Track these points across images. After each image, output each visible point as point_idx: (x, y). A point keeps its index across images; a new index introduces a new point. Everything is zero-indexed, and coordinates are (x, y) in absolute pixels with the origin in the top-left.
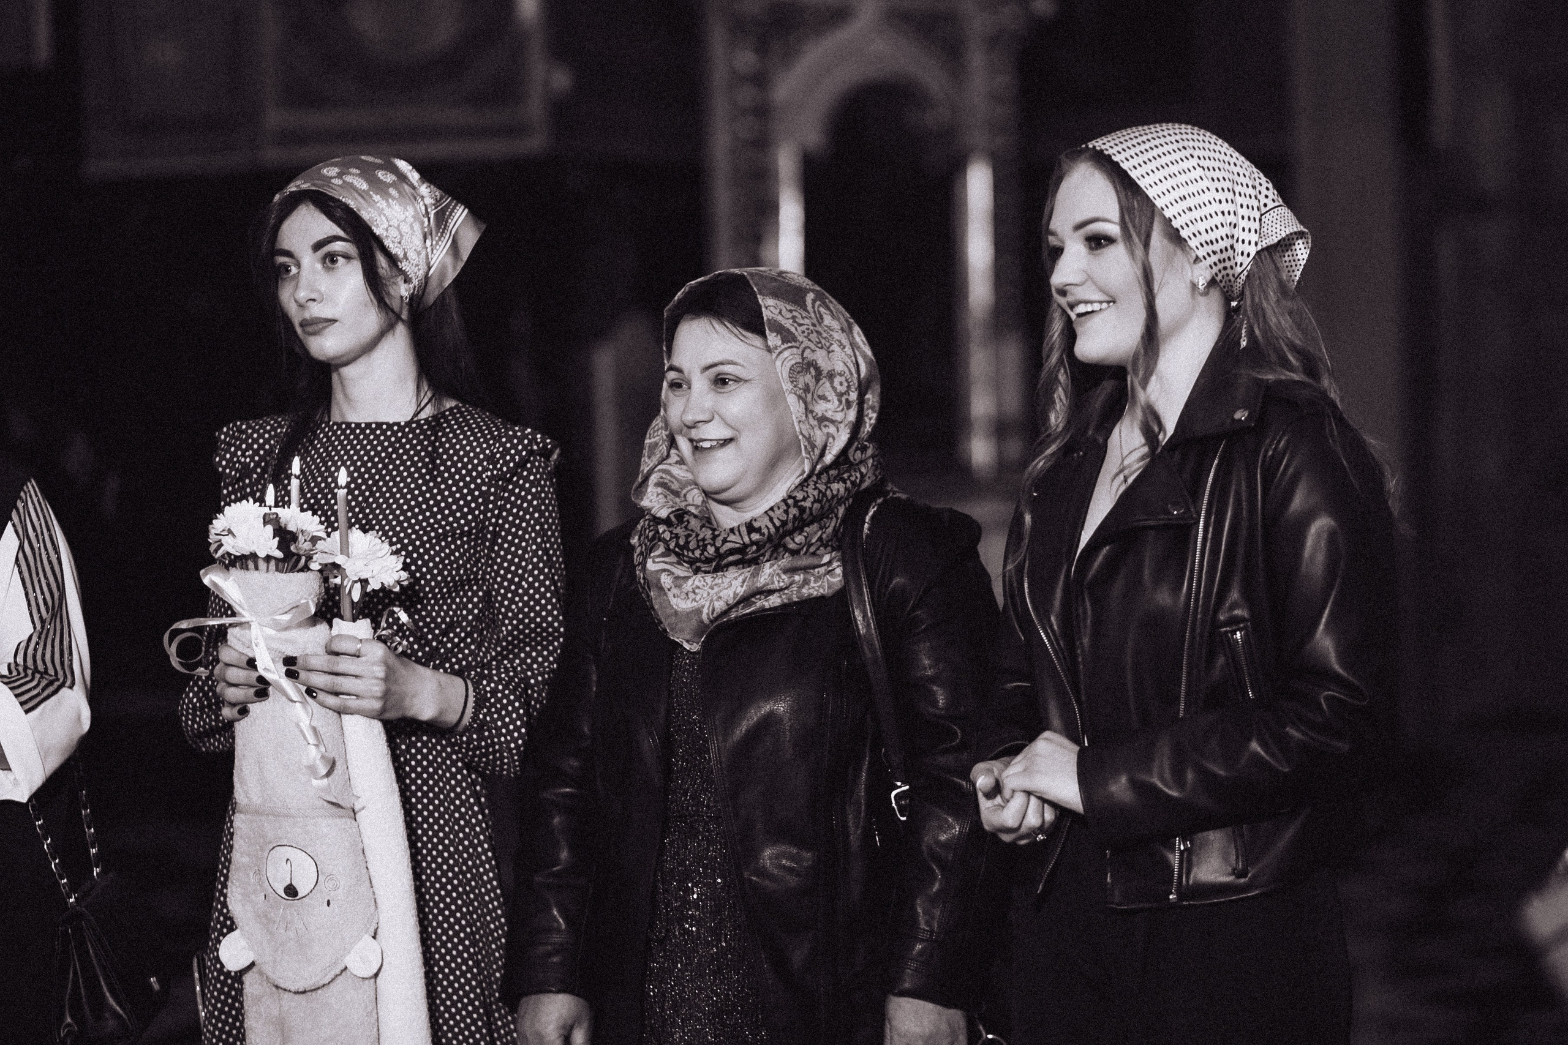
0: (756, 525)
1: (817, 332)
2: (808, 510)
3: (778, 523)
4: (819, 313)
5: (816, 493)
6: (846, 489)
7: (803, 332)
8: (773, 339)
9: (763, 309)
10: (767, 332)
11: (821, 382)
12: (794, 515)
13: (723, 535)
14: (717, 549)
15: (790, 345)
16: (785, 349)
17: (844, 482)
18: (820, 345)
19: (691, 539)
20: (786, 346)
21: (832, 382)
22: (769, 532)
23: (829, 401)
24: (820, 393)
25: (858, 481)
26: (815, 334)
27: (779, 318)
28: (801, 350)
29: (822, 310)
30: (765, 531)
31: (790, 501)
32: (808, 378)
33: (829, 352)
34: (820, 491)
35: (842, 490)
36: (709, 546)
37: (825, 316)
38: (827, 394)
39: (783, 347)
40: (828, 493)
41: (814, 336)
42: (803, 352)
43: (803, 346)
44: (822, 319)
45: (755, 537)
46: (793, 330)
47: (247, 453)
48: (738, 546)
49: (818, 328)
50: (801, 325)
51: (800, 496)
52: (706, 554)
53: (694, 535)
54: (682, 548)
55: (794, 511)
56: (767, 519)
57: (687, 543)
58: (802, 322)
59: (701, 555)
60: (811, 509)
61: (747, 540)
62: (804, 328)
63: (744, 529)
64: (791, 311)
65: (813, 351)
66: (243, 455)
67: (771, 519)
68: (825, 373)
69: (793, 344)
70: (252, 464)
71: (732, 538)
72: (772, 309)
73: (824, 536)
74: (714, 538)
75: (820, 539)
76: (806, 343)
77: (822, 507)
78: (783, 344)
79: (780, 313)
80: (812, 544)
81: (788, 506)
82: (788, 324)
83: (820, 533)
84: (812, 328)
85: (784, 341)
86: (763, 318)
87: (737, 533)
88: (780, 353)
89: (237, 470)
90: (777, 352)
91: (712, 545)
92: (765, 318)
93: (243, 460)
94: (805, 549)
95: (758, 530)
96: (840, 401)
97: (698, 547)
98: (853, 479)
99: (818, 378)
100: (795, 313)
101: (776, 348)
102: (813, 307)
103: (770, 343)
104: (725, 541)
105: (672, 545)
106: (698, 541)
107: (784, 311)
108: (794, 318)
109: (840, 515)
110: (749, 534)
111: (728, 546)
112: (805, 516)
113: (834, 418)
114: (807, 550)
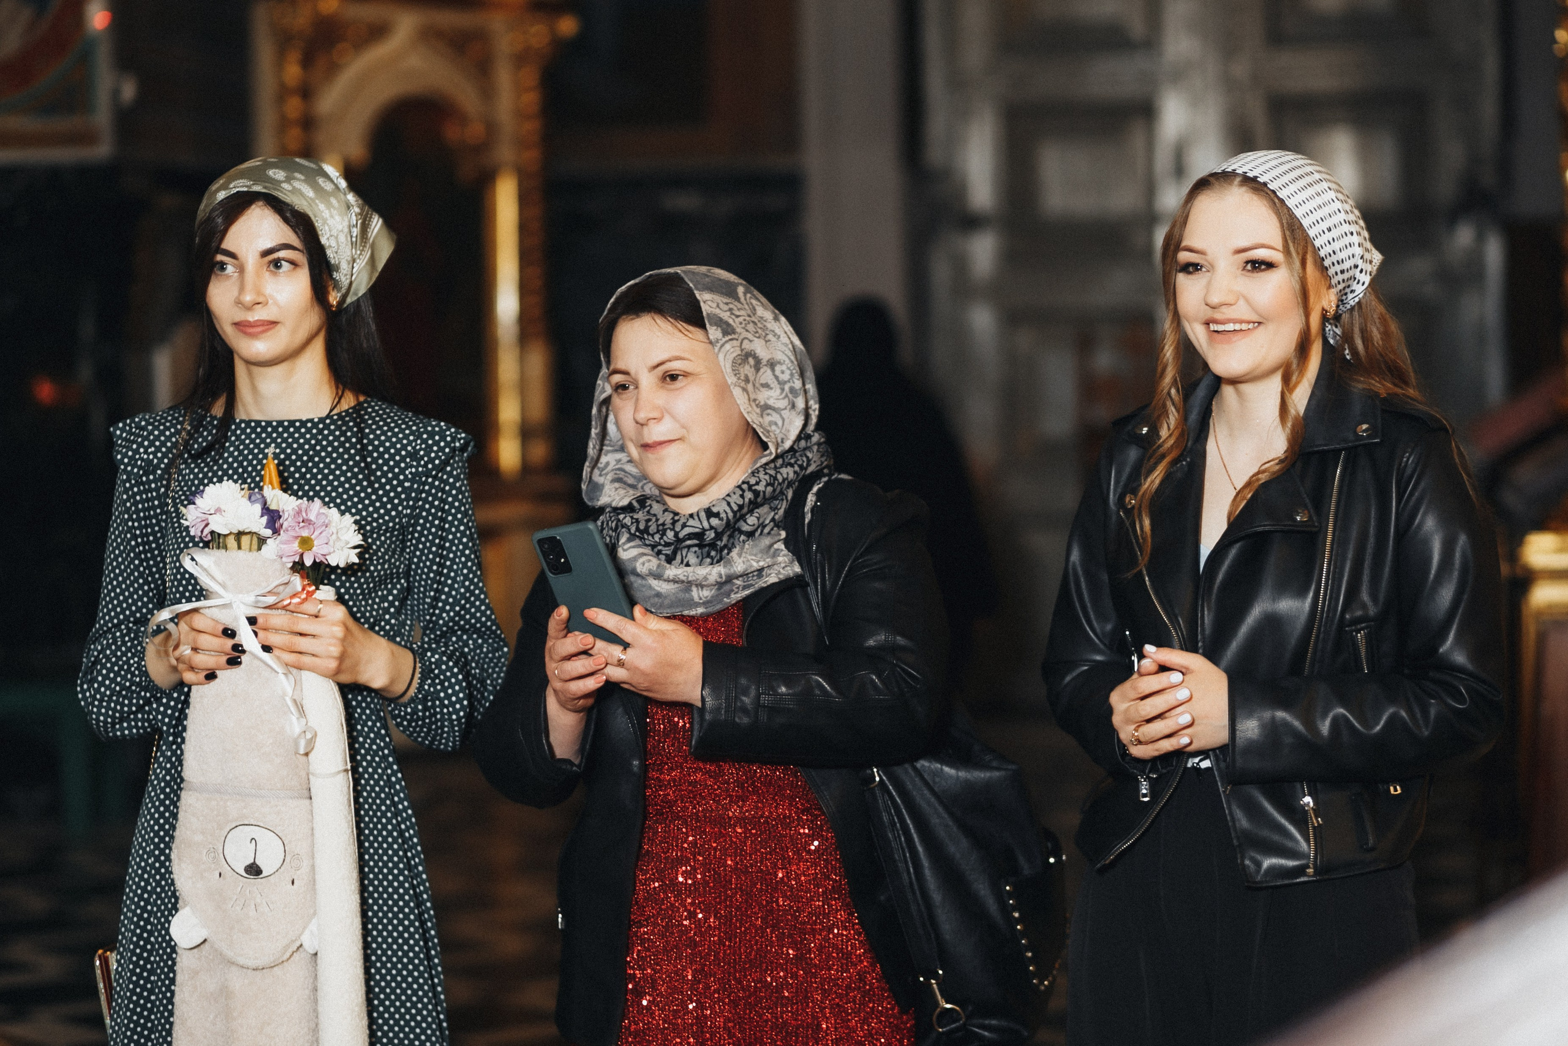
0: (715, 510)
1: (753, 322)
2: (762, 494)
3: (735, 508)
4: (751, 303)
5: (767, 477)
6: (795, 472)
7: (741, 323)
8: (714, 332)
9: (702, 304)
10: (708, 326)
11: (762, 371)
12: (750, 499)
13: (683, 520)
14: (676, 534)
15: (730, 337)
16: (726, 342)
17: (792, 465)
18: (757, 335)
19: (650, 524)
20: (727, 338)
21: (773, 370)
22: (727, 517)
23: (771, 389)
24: (763, 381)
25: (805, 464)
26: (751, 324)
27: (718, 311)
28: (739, 341)
29: (754, 302)
30: (723, 515)
31: (745, 486)
32: (747, 370)
33: (766, 341)
34: (771, 476)
35: (791, 476)
36: (668, 531)
37: (757, 308)
38: (770, 382)
39: (724, 340)
40: (779, 477)
41: (751, 327)
42: (741, 343)
43: (742, 337)
44: (755, 310)
45: (715, 522)
46: (731, 321)
47: (150, 450)
48: (697, 530)
49: (753, 319)
50: (738, 316)
51: (753, 481)
52: (665, 538)
53: (654, 519)
54: (641, 532)
55: (749, 495)
56: (724, 504)
57: (647, 528)
58: (738, 313)
59: (660, 539)
60: (764, 492)
61: (706, 525)
62: (741, 319)
63: (703, 515)
64: (727, 304)
65: (751, 341)
66: (146, 452)
67: (729, 504)
68: (764, 362)
69: (733, 336)
70: (155, 461)
71: (691, 522)
72: (709, 303)
73: (777, 517)
74: (674, 522)
75: (773, 520)
76: (745, 334)
77: (774, 491)
78: (724, 336)
79: (718, 306)
80: (766, 526)
81: (743, 491)
82: (725, 316)
83: (773, 514)
84: (748, 318)
85: (725, 333)
86: (702, 313)
87: (696, 517)
88: (722, 345)
89: (140, 468)
90: (719, 345)
91: (671, 530)
92: (704, 314)
93: (146, 456)
94: (759, 531)
95: (717, 515)
96: (783, 390)
97: (658, 531)
98: (800, 462)
99: (757, 366)
100: (731, 306)
101: (717, 341)
102: (746, 299)
103: (711, 337)
104: (684, 526)
105: (633, 530)
106: (658, 526)
107: (721, 305)
108: (731, 310)
109: (789, 498)
110: (708, 519)
111: (687, 531)
112: (759, 500)
113: (776, 406)
114: (762, 531)
